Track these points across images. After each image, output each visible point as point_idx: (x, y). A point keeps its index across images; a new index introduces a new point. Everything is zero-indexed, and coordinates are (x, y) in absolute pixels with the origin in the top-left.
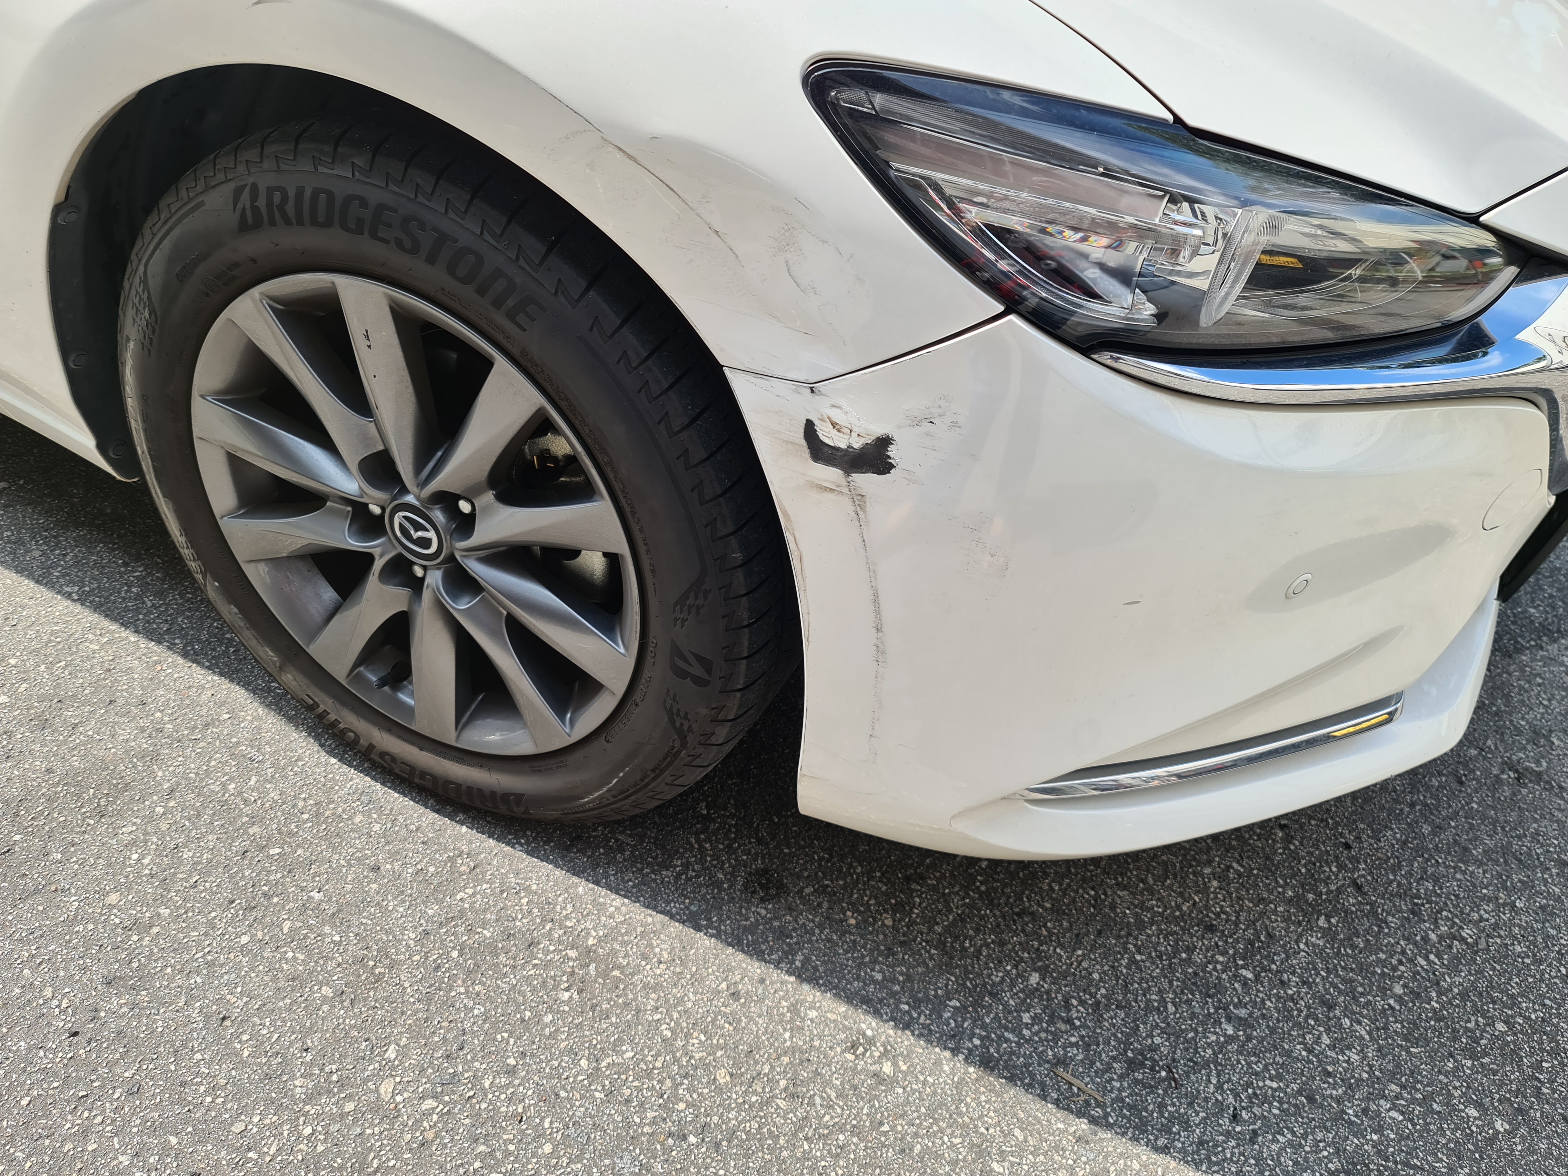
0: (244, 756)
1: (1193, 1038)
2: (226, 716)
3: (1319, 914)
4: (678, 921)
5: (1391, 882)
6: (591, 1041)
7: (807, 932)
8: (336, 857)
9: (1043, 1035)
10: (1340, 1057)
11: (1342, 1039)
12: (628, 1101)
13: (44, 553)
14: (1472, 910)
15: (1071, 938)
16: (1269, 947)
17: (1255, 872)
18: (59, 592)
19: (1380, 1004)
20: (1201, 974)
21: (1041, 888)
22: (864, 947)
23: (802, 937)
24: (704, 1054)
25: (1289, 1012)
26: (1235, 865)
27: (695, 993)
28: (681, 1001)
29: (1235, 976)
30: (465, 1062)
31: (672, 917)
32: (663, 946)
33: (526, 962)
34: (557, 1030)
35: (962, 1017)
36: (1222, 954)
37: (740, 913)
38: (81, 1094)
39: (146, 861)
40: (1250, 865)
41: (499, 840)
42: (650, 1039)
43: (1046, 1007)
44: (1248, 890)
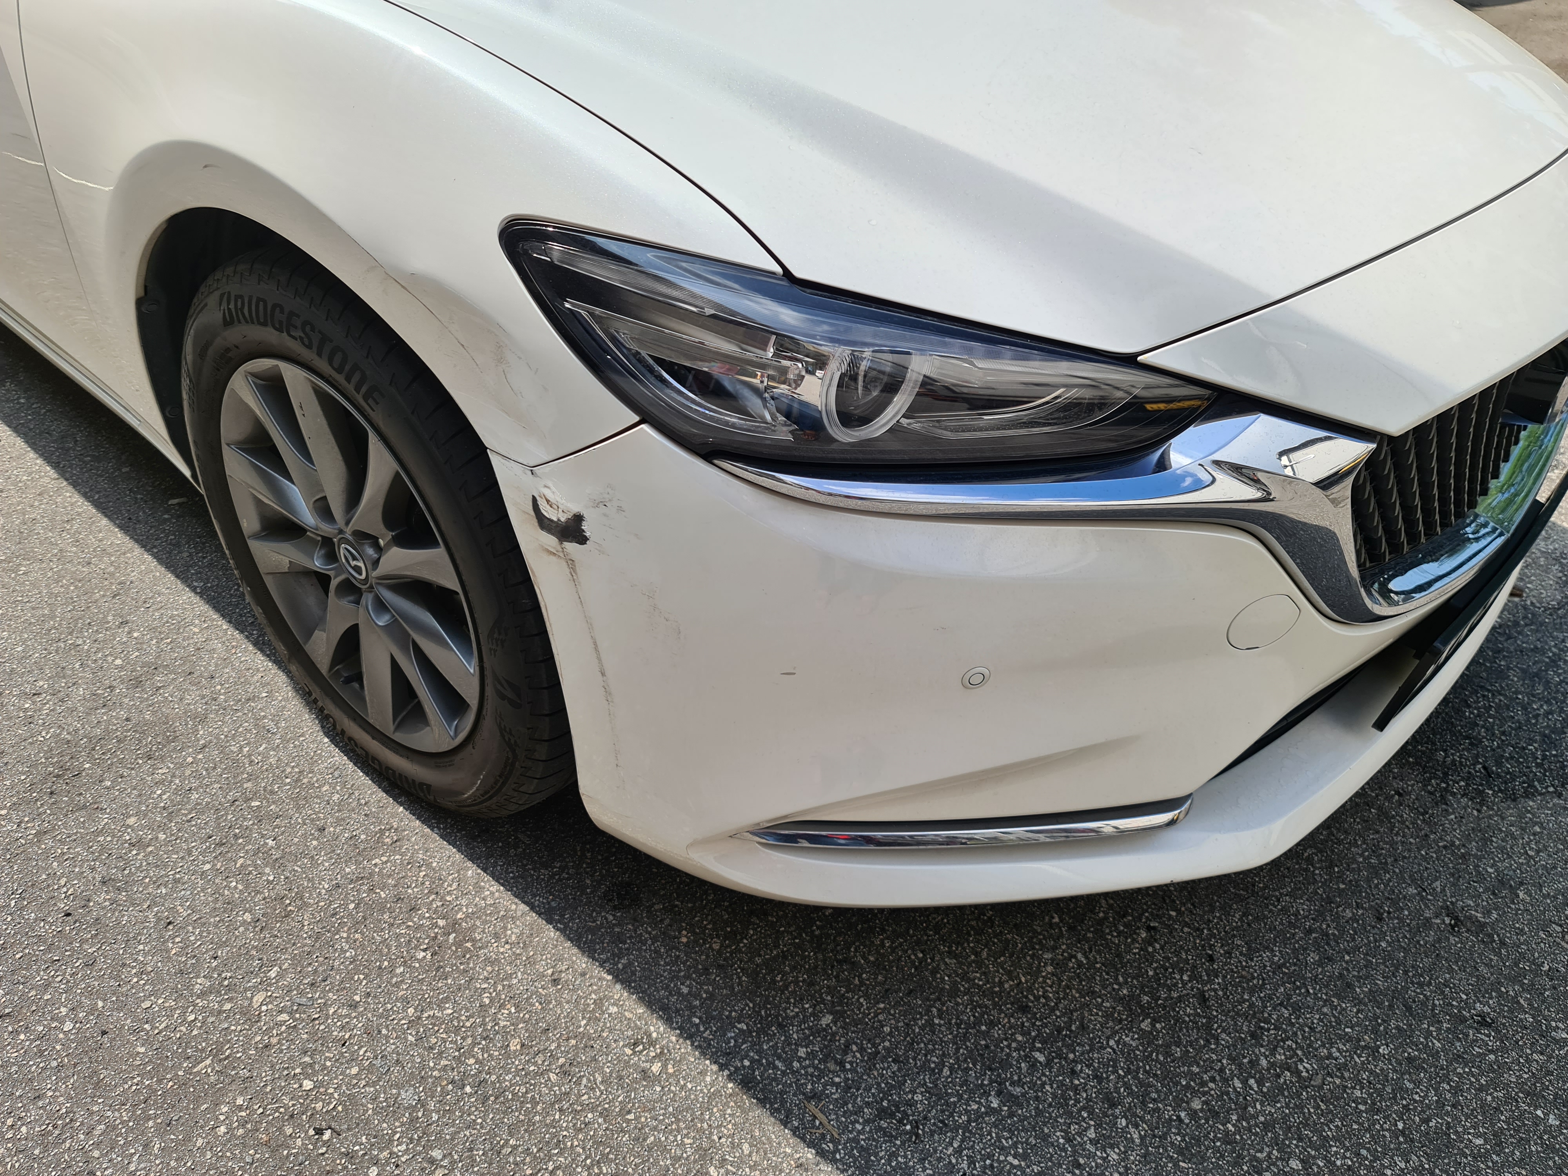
0: (264, 727)
1: (954, 1102)
2: (264, 695)
3: (1147, 1016)
4: (536, 913)
5: (1245, 1001)
6: (424, 995)
7: (641, 941)
8: (297, 815)
9: (810, 1070)
10: (1098, 1153)
11: (1110, 1137)
12: (431, 1048)
13: (191, 555)
14: (1323, 1046)
15: (880, 992)
16: (1076, 1037)
17: (1098, 966)
18: (188, 586)
19: (1169, 1113)
20: (992, 1048)
21: (873, 942)
22: (684, 963)
23: (634, 944)
24: (508, 1023)
25: (1065, 1100)
26: (1079, 955)
27: (523, 973)
28: (509, 977)
29: (1026, 1056)
30: (323, 991)
31: (532, 908)
32: (514, 930)
33: (403, 923)
34: (402, 981)
35: (743, 1039)
36: (1023, 1035)
37: (591, 916)
38: (55, 958)
39: (164, 797)
40: (1096, 958)
41: (423, 822)
42: (470, 1002)
43: (826, 1047)
44: (1081, 982)
